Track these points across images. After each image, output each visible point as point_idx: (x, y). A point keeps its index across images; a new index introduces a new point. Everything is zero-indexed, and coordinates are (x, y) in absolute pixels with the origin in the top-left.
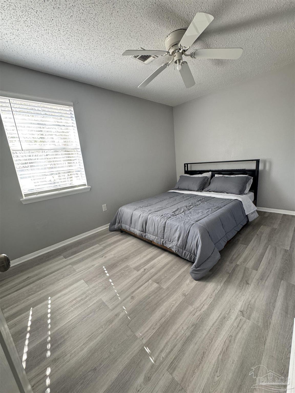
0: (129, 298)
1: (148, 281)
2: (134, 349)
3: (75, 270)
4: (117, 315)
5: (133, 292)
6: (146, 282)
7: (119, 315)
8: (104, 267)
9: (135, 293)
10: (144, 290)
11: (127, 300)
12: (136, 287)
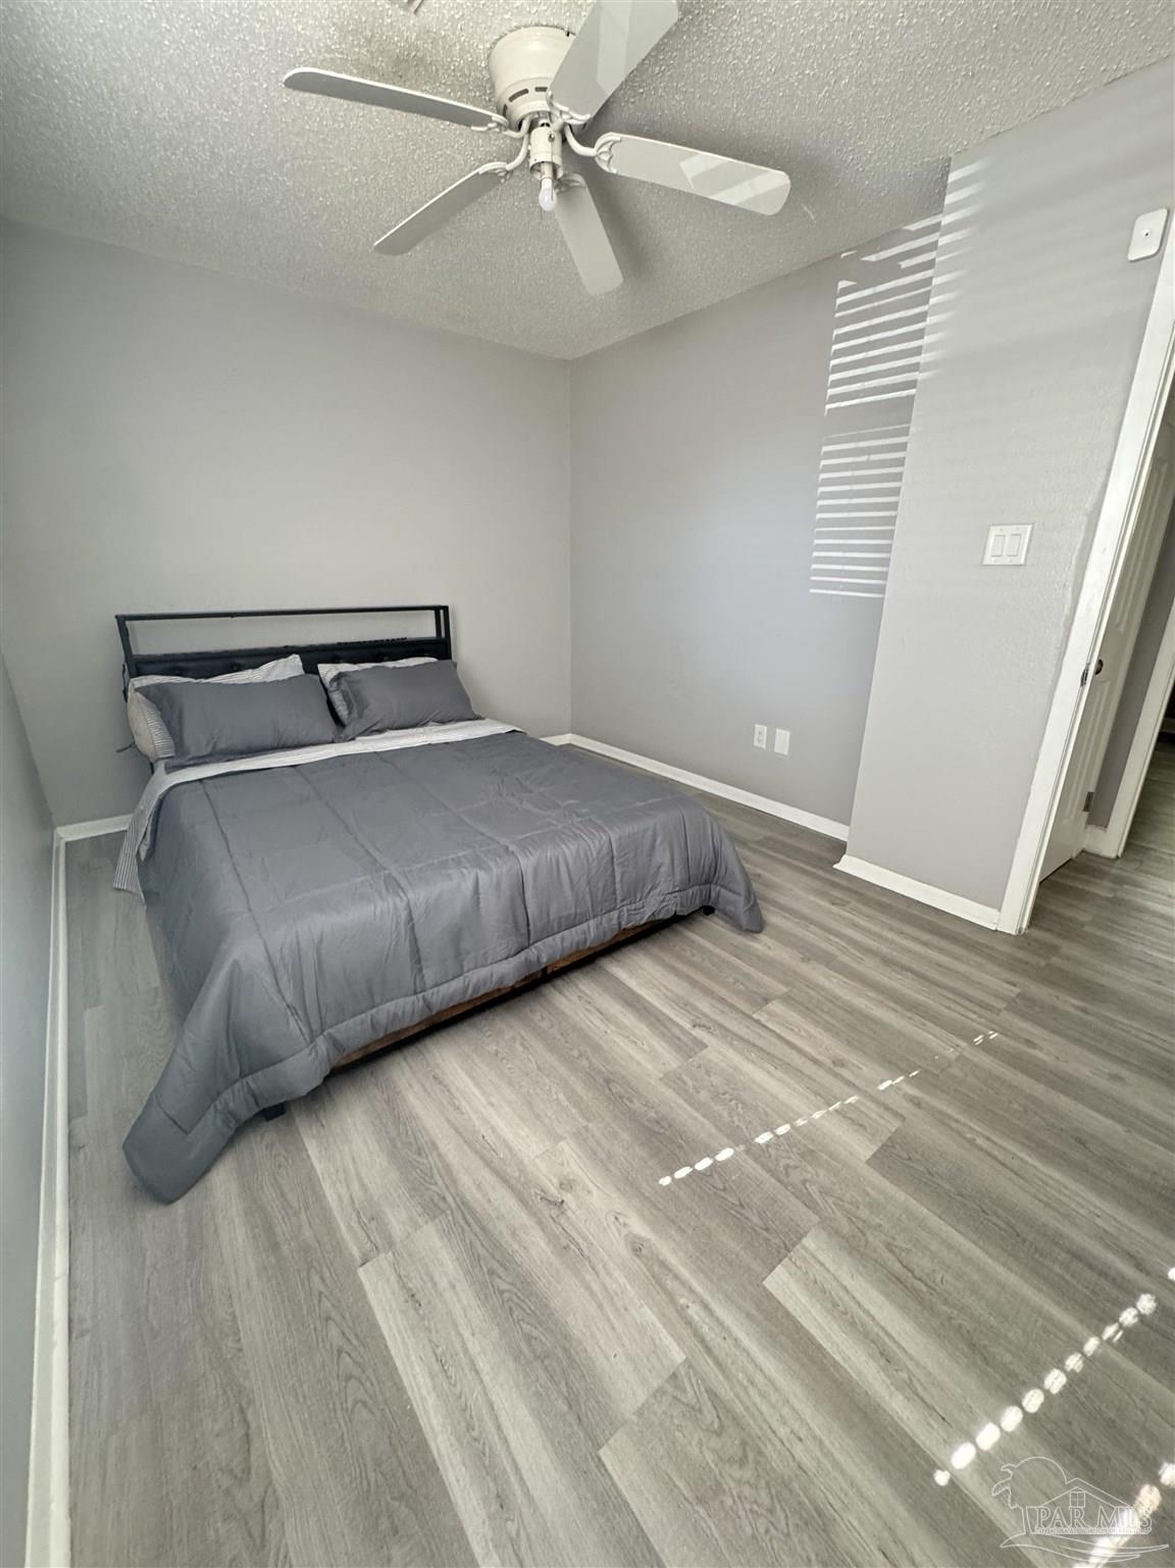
0: (844, 1072)
1: (758, 1022)
2: (985, 1060)
3: (674, 1376)
4: (918, 1104)
5: (815, 1061)
6: (767, 1028)
7: (916, 1097)
8: (666, 1181)
9: (820, 1058)
10: (802, 1033)
11: (851, 1078)
12: (794, 1055)
